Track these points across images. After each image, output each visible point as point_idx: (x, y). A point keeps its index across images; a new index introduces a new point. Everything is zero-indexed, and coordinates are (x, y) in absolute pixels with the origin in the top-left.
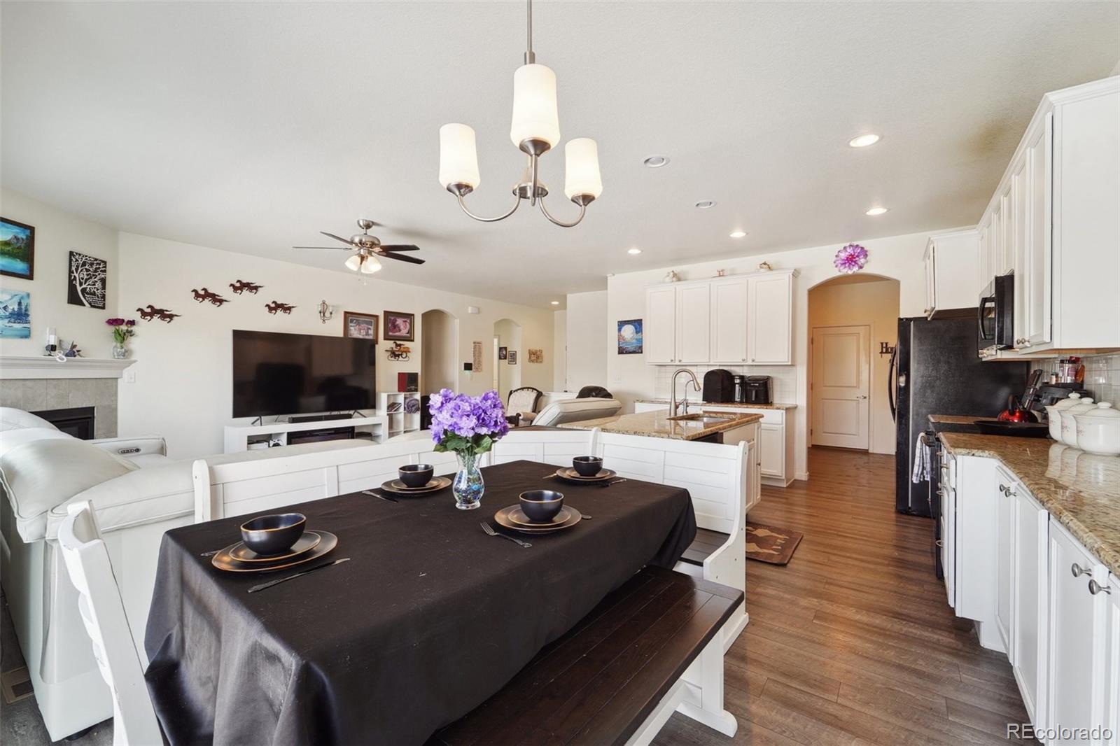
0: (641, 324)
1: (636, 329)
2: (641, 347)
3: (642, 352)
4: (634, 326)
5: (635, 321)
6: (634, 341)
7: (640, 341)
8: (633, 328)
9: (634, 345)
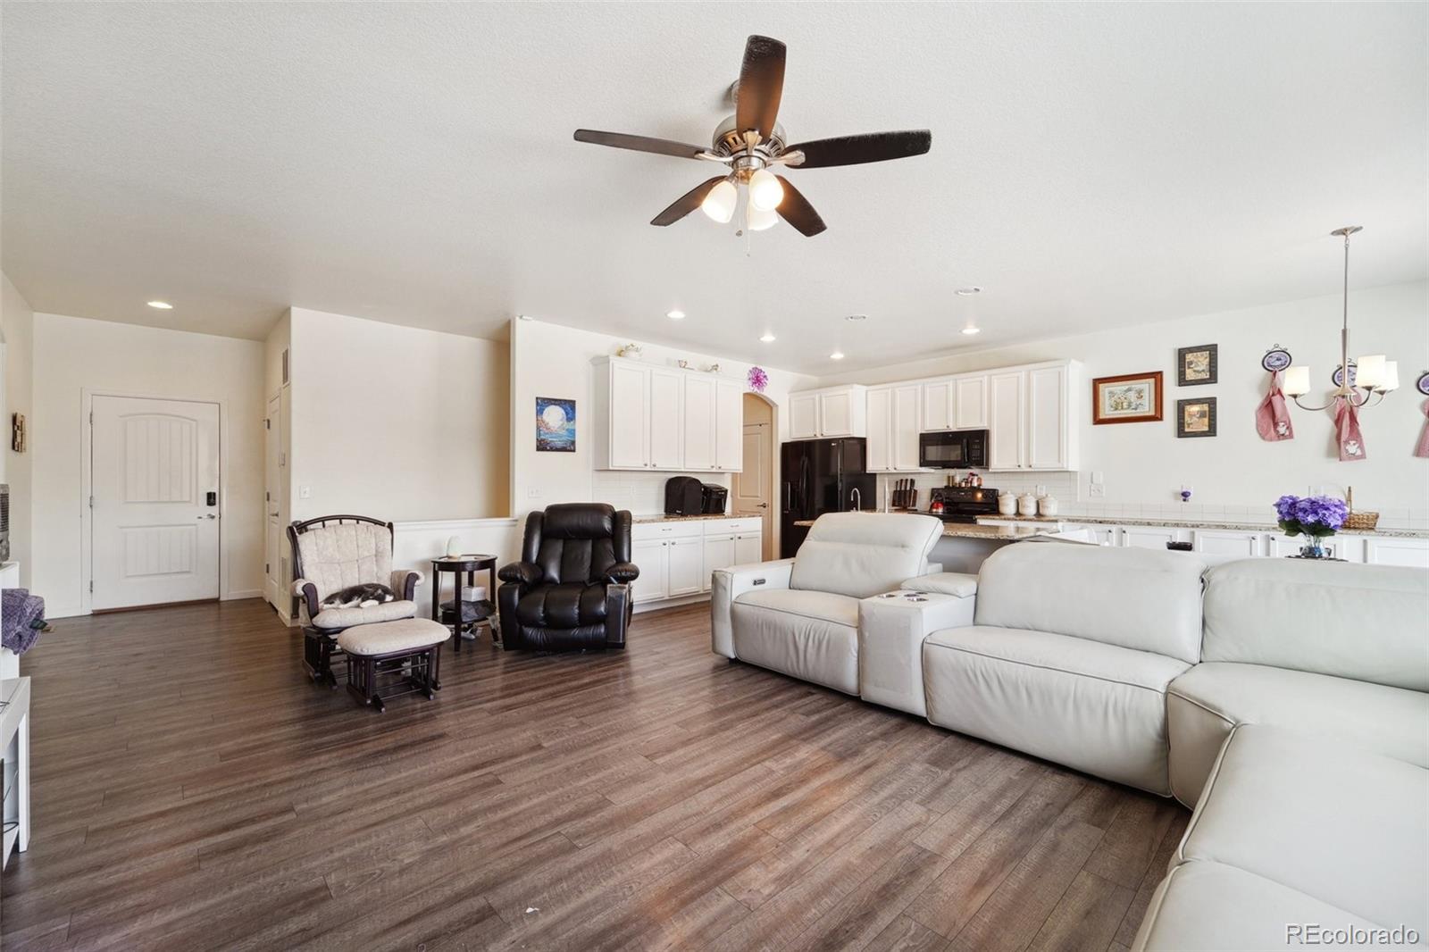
0: (574, 407)
1: (567, 414)
2: (573, 443)
3: (574, 451)
4: (565, 410)
5: (566, 401)
6: (564, 432)
7: (572, 432)
8: (563, 411)
9: (564, 439)
